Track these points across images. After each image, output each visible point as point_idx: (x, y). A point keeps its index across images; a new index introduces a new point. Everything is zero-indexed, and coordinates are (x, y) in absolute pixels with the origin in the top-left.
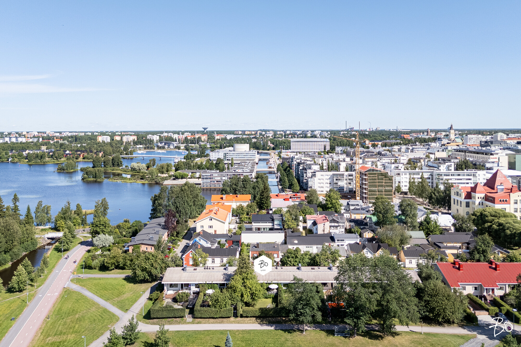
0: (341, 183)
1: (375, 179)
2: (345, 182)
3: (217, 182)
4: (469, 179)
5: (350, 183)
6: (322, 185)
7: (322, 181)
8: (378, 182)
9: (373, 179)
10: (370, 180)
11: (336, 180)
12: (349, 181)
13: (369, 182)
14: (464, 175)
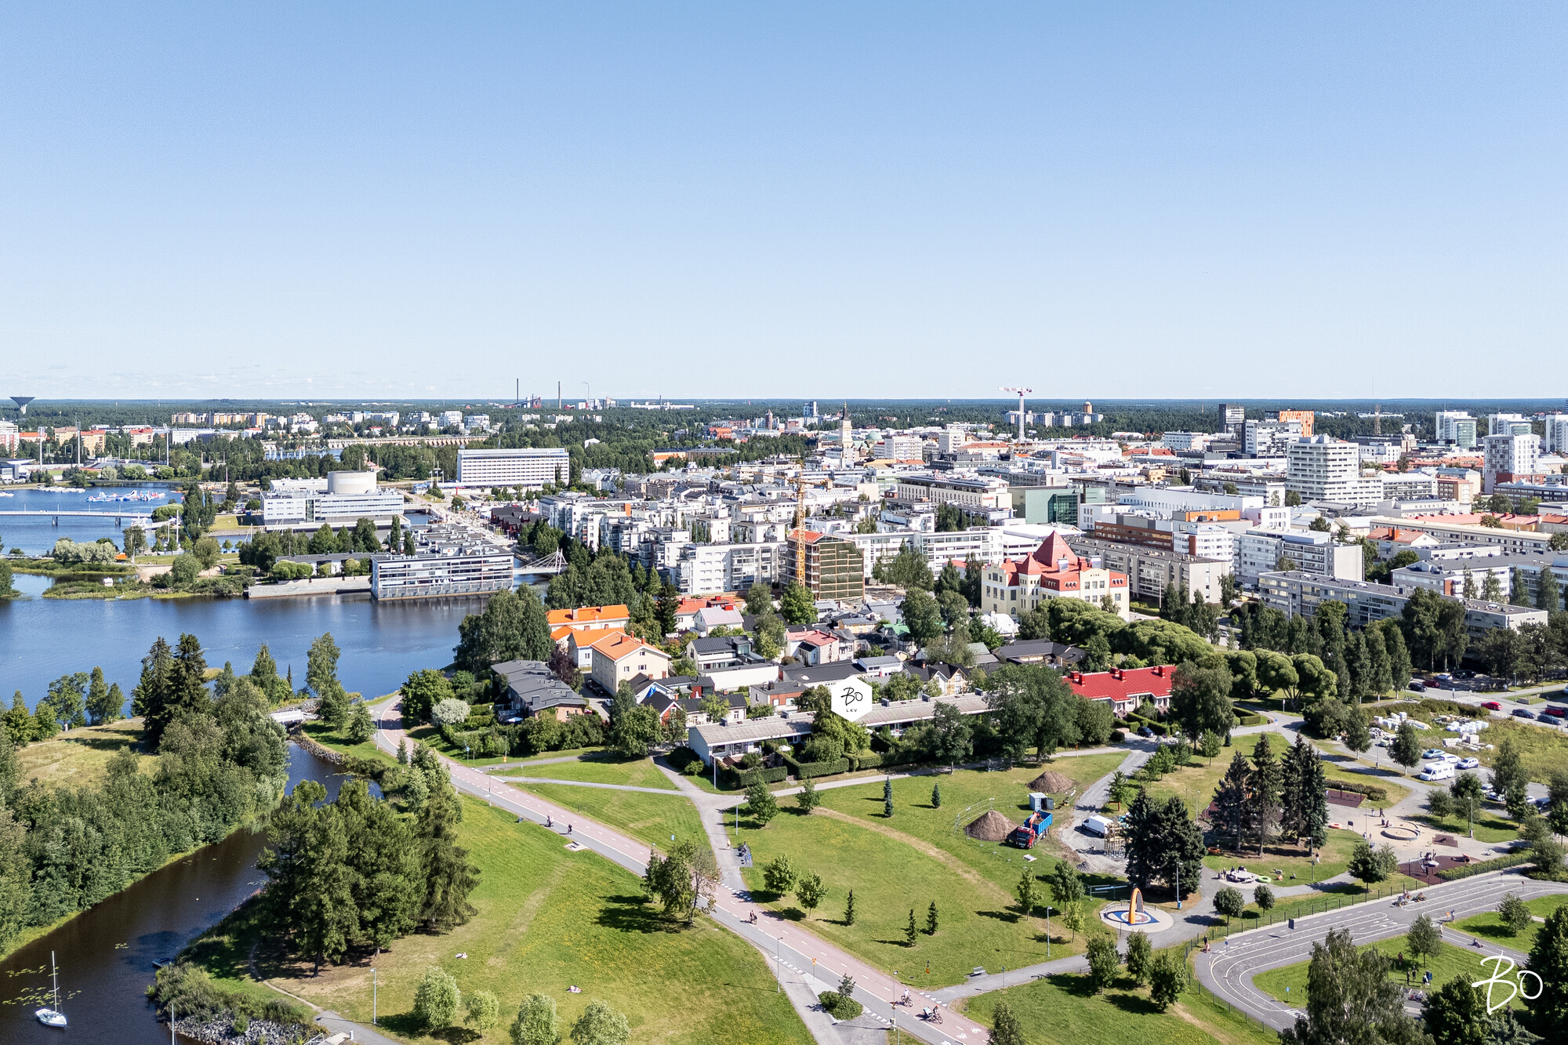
0: (749, 569)
1: (833, 557)
2: (755, 565)
3: (421, 582)
4: (975, 547)
5: (764, 568)
6: (708, 575)
7: (708, 566)
8: (839, 563)
9: (828, 557)
10: (823, 558)
11: (739, 561)
12: (763, 564)
13: (822, 564)
14: (967, 540)
